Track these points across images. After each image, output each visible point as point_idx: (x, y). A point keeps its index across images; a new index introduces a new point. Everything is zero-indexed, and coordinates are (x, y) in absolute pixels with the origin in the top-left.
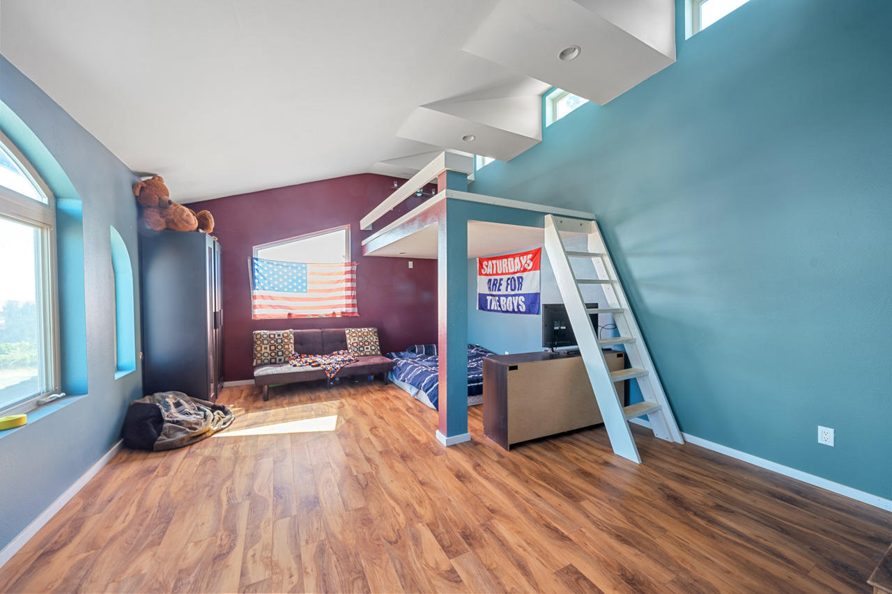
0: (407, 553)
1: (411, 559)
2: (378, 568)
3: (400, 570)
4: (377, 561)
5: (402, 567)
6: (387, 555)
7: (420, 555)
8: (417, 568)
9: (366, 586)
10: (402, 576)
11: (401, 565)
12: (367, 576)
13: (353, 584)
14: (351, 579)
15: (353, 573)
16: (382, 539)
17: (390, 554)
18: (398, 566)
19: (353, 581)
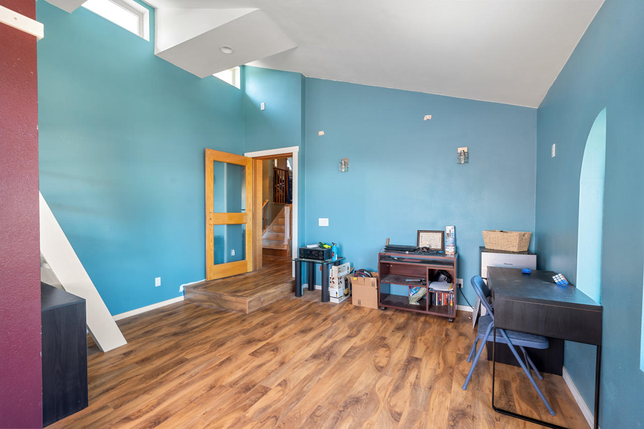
0: (280, 407)
1: (284, 403)
2: (302, 412)
3: (295, 403)
4: (297, 415)
5: (293, 403)
6: (289, 414)
7: (279, 400)
8: (288, 397)
9: (317, 409)
10: (298, 400)
11: (291, 404)
12: (311, 413)
13: (321, 415)
14: (319, 418)
15: (315, 420)
16: (277, 425)
17: (287, 413)
18: (293, 405)
19: (319, 416)
